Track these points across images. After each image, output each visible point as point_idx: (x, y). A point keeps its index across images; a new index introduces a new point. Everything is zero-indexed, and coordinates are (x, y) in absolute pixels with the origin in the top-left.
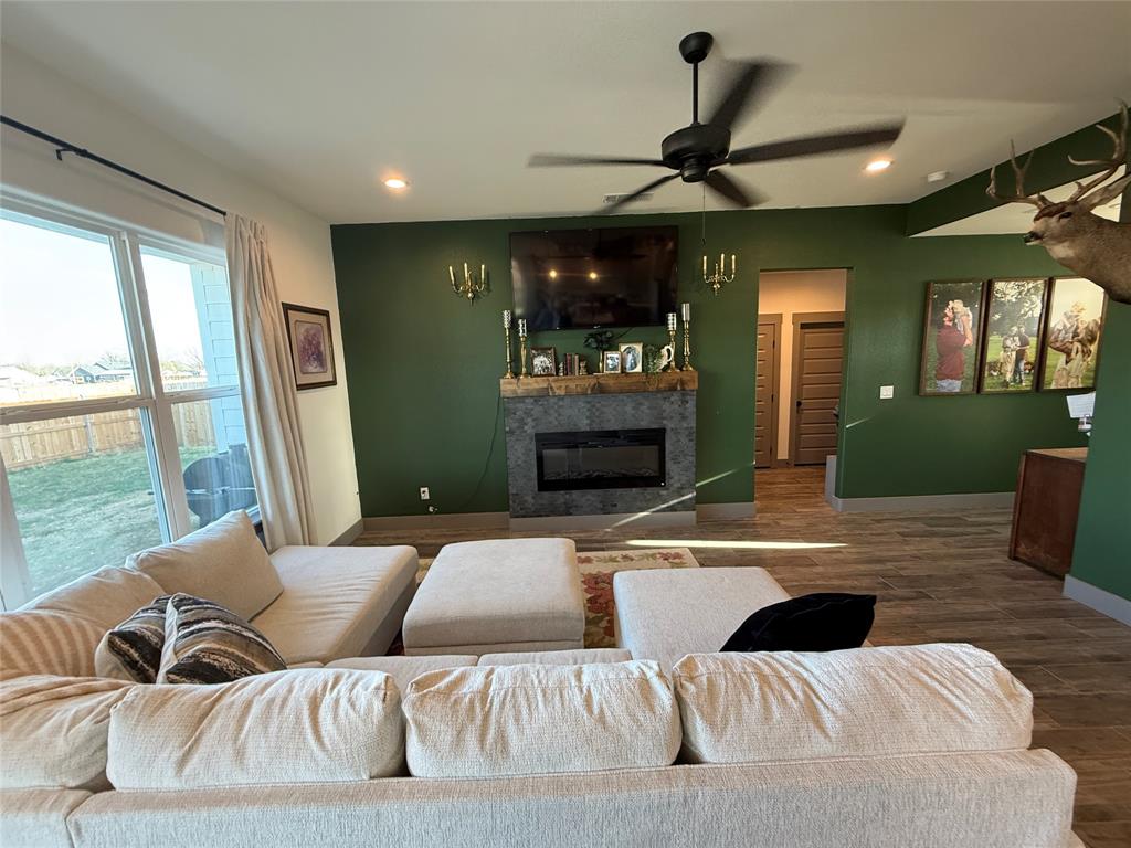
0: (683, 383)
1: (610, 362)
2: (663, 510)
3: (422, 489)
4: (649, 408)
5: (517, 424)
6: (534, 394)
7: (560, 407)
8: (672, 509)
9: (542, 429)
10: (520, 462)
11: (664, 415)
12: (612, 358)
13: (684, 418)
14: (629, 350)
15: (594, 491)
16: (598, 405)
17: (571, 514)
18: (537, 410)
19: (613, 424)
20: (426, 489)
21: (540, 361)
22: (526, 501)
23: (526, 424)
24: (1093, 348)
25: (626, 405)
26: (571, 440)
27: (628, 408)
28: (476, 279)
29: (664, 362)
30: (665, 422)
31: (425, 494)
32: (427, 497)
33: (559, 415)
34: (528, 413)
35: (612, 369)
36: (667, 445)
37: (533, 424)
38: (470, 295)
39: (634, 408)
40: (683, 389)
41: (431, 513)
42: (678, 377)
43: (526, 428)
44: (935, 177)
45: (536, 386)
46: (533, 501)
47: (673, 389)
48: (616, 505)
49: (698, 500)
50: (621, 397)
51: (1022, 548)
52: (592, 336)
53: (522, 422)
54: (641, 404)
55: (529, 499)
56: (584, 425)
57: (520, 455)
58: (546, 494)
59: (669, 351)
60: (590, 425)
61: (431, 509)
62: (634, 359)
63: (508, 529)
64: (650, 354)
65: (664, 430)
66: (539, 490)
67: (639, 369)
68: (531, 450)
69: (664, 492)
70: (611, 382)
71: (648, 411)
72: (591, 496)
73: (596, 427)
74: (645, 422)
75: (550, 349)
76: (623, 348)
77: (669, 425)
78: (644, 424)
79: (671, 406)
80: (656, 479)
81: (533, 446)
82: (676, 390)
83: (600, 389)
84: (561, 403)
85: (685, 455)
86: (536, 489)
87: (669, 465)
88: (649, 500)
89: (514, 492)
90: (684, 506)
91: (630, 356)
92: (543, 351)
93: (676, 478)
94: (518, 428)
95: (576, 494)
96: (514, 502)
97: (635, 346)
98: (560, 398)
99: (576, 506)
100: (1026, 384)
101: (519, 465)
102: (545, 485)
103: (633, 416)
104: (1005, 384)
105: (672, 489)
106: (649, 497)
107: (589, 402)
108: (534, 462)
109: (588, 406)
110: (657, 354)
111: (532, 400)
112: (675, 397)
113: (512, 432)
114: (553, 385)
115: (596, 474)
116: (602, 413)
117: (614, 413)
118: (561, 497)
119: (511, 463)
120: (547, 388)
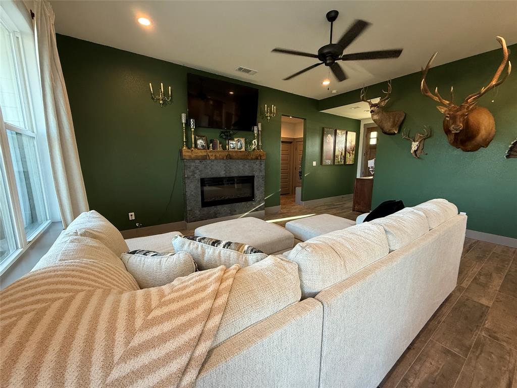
0: (260, 156)
1: (231, 145)
2: (253, 211)
3: (130, 214)
4: (249, 167)
5: (191, 174)
6: (200, 158)
7: (212, 165)
8: (256, 210)
9: (203, 176)
10: (192, 193)
11: (254, 170)
12: (232, 144)
13: (261, 171)
14: (238, 141)
15: (227, 205)
16: (228, 165)
17: (217, 217)
18: (201, 167)
19: (234, 174)
20: (133, 213)
21: (200, 142)
22: (196, 213)
23: (195, 173)
24: (354, 152)
25: (239, 165)
26: (217, 181)
27: (241, 167)
28: (166, 93)
29: (254, 147)
30: (254, 173)
31: (132, 216)
32: (134, 218)
33: (212, 169)
34: (196, 168)
35: (233, 149)
36: (255, 183)
37: (199, 173)
38: (161, 102)
39: (243, 166)
40: (261, 159)
41: (137, 227)
42: (259, 153)
43: (196, 175)
44: (334, 91)
45: (201, 154)
46: (199, 213)
47: (257, 158)
48: (235, 211)
49: (266, 206)
50: (238, 161)
51: (356, 207)
52: (222, 132)
53: (194, 173)
54: (245, 165)
55: (197, 212)
56: (222, 174)
57: (193, 189)
58: (206, 209)
59: (255, 142)
60: (225, 174)
61: (137, 225)
62: (241, 145)
63: (186, 229)
64: (248, 143)
65: (254, 176)
66: (202, 207)
67: (243, 149)
68: (198, 187)
69: (254, 203)
70: (234, 154)
71: (248, 168)
72: (225, 208)
73: (228, 175)
74: (247, 173)
75: (204, 137)
76: (236, 139)
77: (256, 174)
78: (247, 174)
79: (256, 165)
80: (251, 198)
81: (199, 185)
82: (258, 159)
83: (229, 157)
84: (212, 163)
85: (261, 187)
86: (201, 206)
87: (256, 191)
88: (249, 207)
89: (190, 209)
90: (261, 208)
91: (239, 144)
92: (201, 137)
93: (258, 197)
94: (192, 175)
95: (219, 207)
96: (190, 214)
97: (241, 139)
98: (213, 161)
99: (219, 213)
100: (343, 163)
101: (192, 195)
102: (205, 204)
103: (243, 170)
104: (339, 162)
105: (257, 202)
106: (248, 206)
107: (225, 163)
108: (200, 193)
109: (224, 165)
110: (251, 144)
111: (199, 161)
112: (258, 162)
113: (188, 178)
114: (209, 154)
115: (227, 197)
116: (231, 168)
117: (235, 168)
118: (213, 209)
119: (188, 194)
120: (206, 156)
